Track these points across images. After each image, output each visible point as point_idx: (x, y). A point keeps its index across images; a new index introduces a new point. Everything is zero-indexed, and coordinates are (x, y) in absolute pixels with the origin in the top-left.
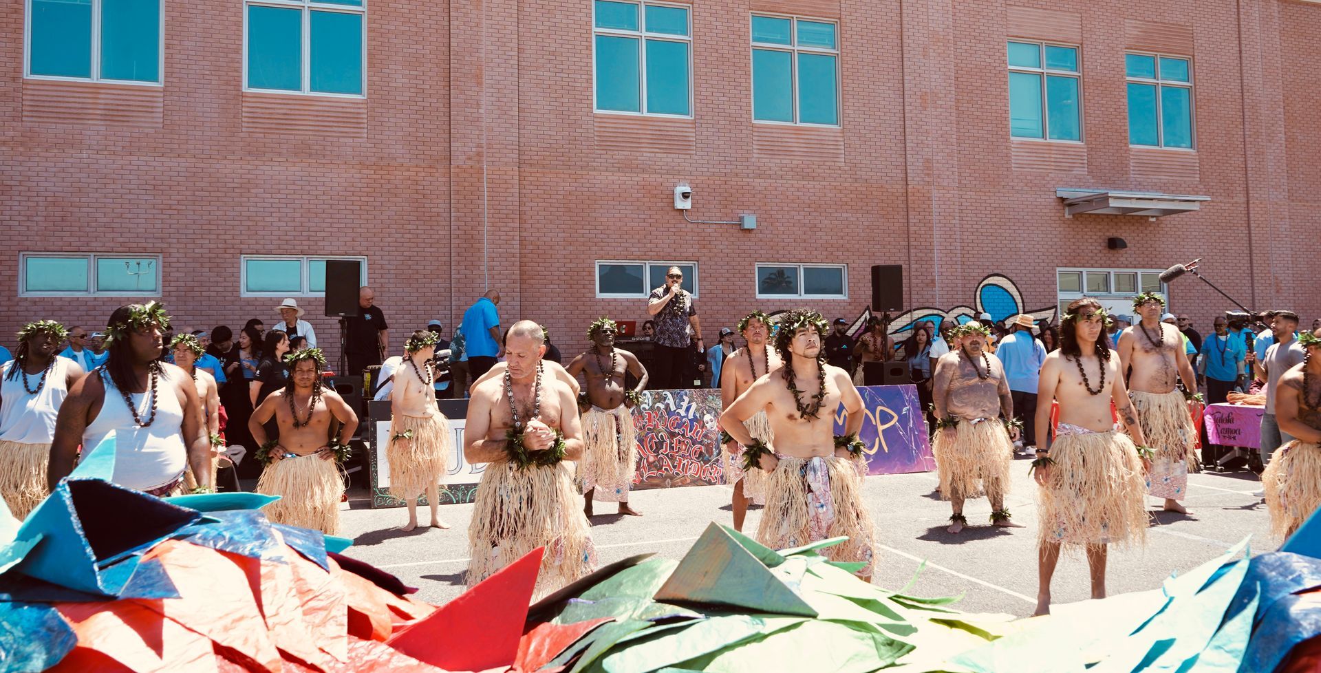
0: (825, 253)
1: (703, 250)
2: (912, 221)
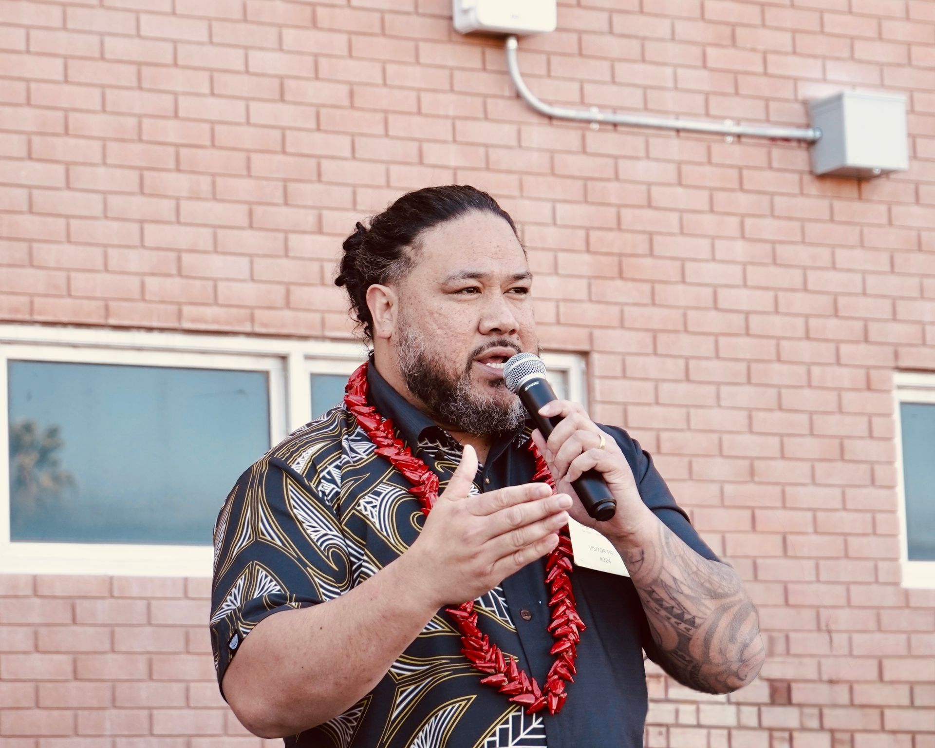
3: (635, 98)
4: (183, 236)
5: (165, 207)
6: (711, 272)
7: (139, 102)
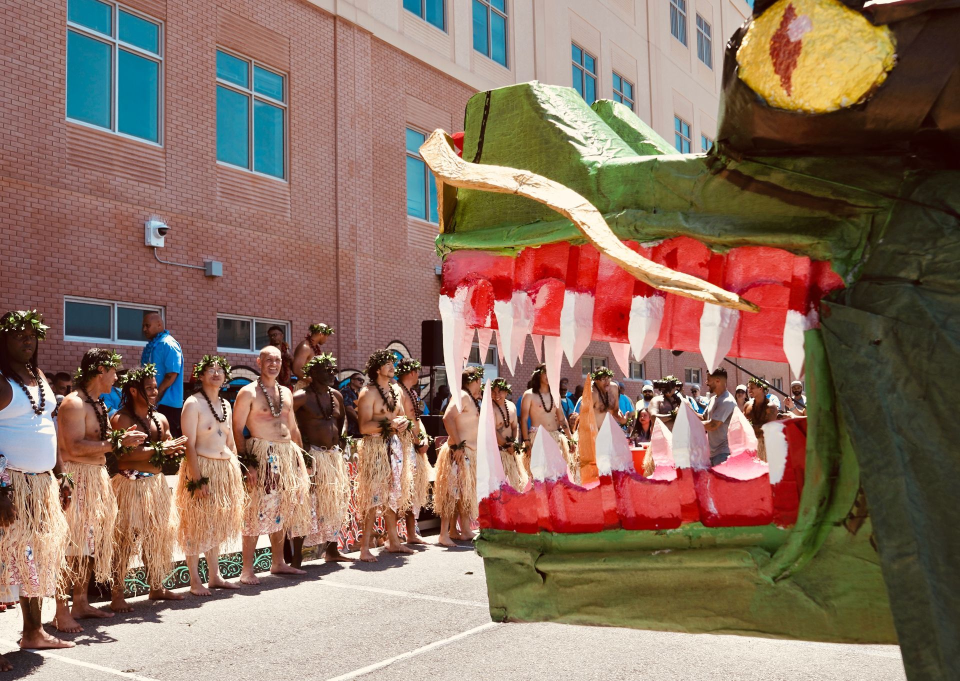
0: (274, 308)
1: (171, 295)
2: (341, 284)
3: (175, 260)
4: (98, 281)
5: (95, 275)
6: (187, 293)
7: (90, 255)
